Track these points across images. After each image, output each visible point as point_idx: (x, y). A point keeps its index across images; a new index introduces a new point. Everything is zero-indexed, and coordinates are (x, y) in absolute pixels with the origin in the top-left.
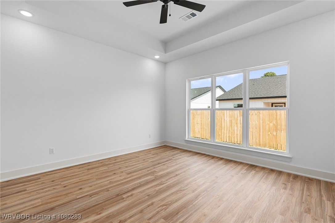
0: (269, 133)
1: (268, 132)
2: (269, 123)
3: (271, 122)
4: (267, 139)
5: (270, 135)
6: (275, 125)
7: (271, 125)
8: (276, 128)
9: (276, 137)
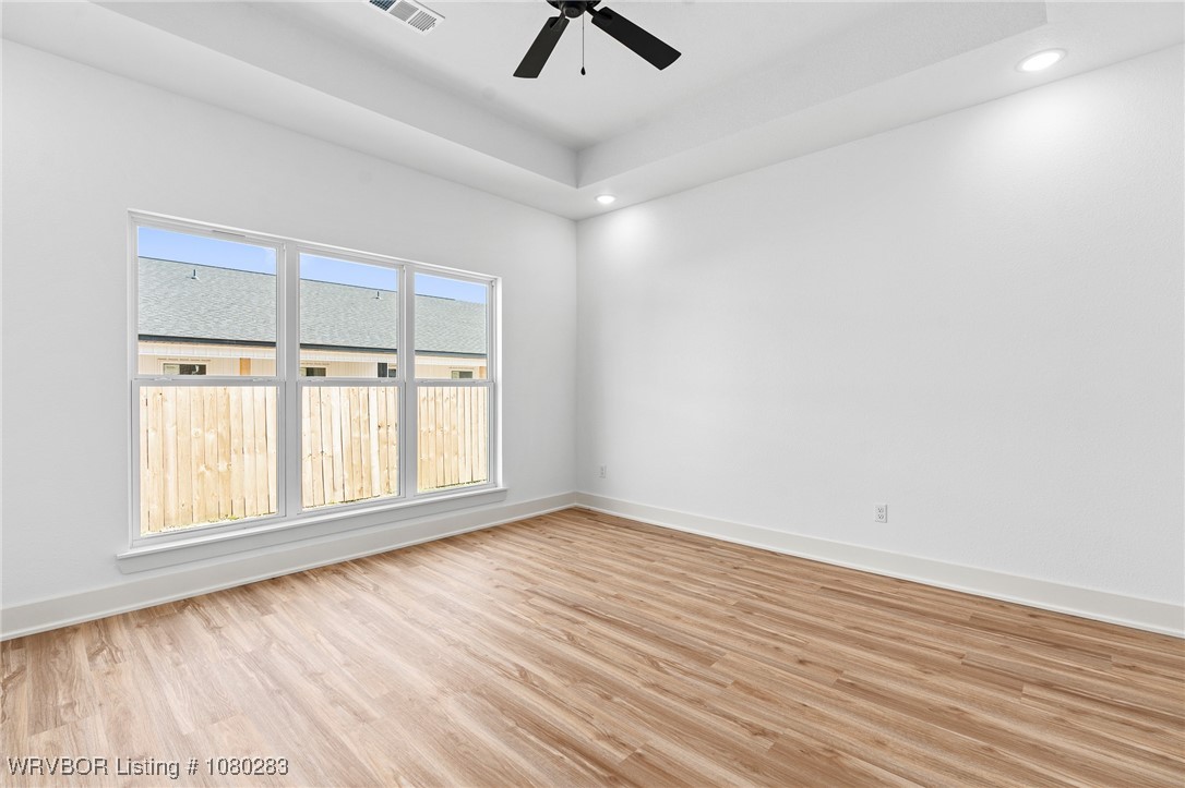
0: (202, 468)
1: (198, 466)
2: (200, 431)
3: (208, 430)
4: (195, 493)
5: (208, 473)
6: (222, 437)
7: (211, 437)
8: (226, 447)
9: (225, 478)
